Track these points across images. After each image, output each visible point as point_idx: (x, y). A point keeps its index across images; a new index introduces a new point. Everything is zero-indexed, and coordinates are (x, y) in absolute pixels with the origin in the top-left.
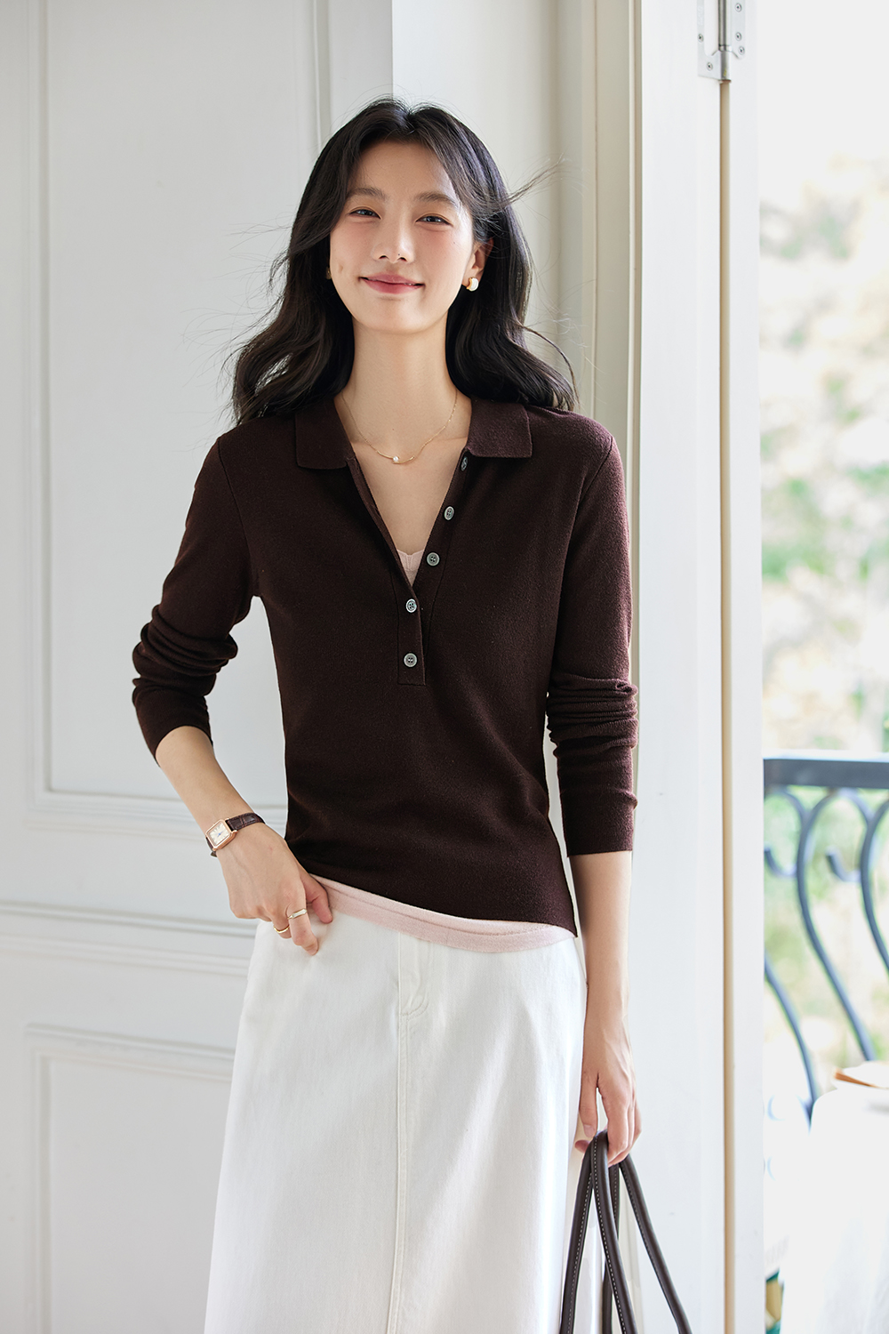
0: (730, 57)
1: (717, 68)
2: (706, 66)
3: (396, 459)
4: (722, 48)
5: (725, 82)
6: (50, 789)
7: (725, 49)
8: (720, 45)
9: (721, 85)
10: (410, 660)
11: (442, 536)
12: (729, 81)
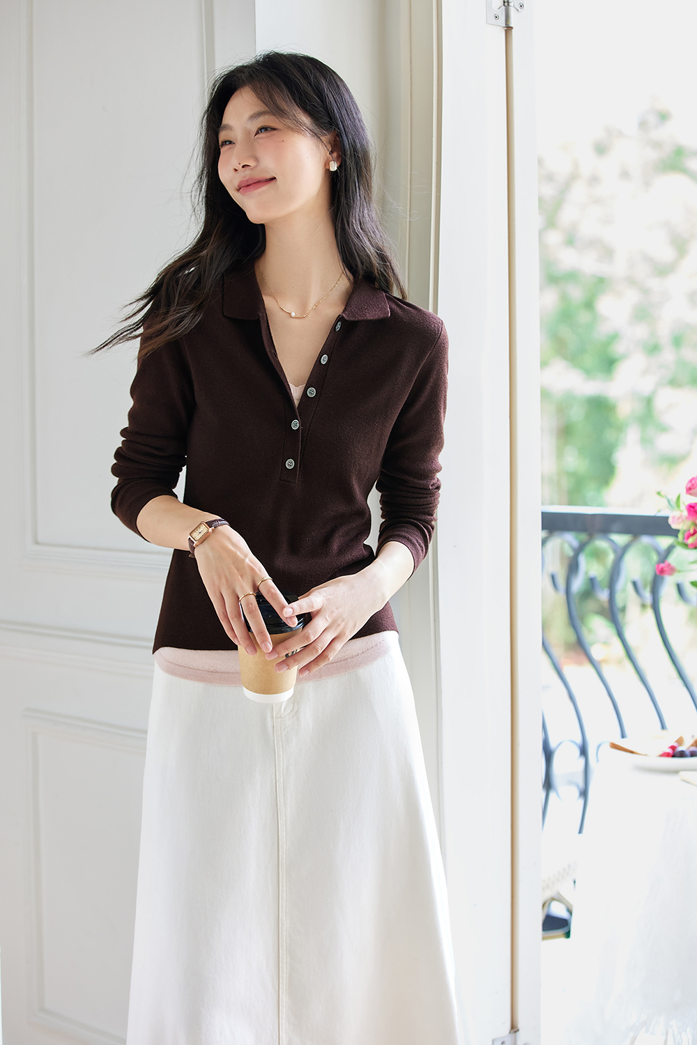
0: (512, 11)
1: (503, 18)
2: (493, 17)
3: (293, 314)
4: (506, 4)
5: (508, 29)
6: (37, 543)
7: (508, 5)
8: (504, 2)
9: (506, 30)
10: (290, 464)
11: (318, 376)
12: (512, 28)
